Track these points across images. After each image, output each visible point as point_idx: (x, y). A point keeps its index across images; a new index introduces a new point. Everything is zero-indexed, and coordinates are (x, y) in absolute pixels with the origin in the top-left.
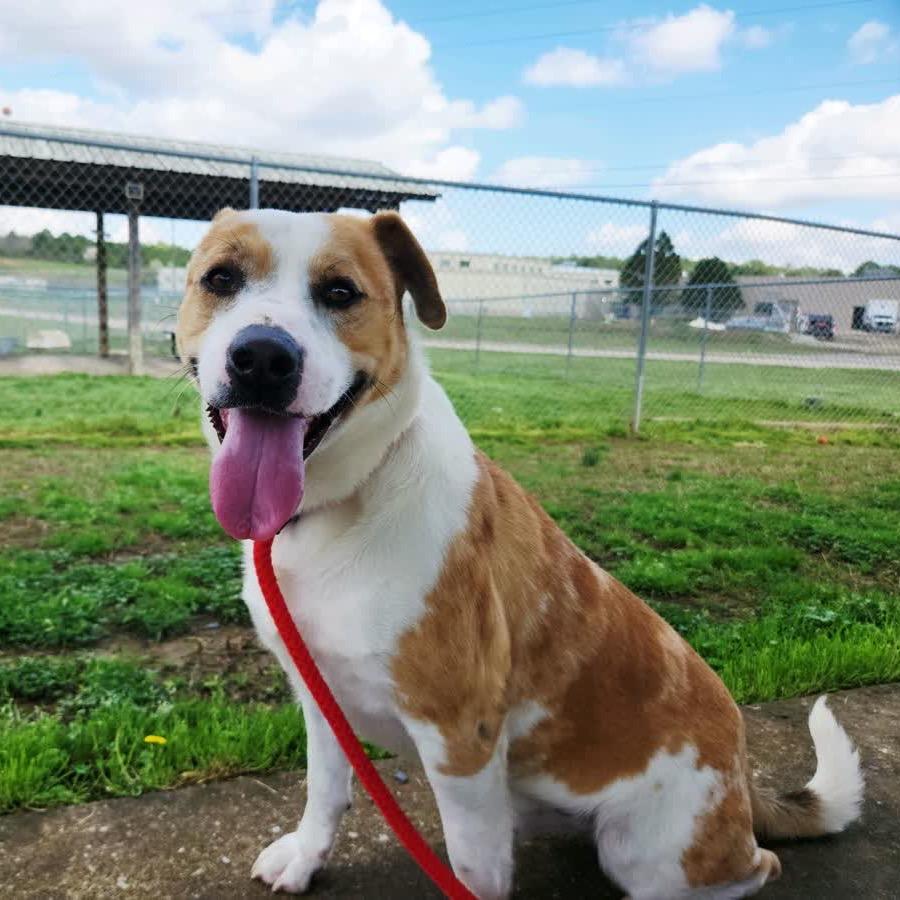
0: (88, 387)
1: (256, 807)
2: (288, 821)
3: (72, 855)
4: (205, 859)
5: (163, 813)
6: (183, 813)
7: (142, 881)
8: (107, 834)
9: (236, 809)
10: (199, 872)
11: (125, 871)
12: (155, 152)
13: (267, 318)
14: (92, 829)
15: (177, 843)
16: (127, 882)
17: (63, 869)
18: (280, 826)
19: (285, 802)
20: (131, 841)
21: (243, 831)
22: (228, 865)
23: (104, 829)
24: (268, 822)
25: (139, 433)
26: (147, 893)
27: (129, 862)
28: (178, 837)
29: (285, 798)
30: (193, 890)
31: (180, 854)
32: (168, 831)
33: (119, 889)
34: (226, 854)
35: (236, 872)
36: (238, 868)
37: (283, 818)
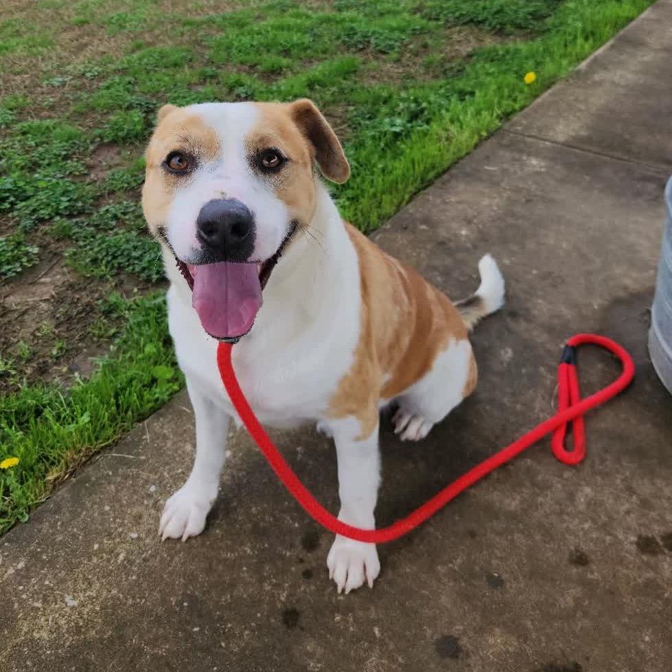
1: (126, 477)
2: (157, 477)
3: (13, 603)
4: (119, 543)
5: (59, 523)
6: (75, 515)
7: (85, 590)
8: (27, 568)
9: (113, 487)
10: (121, 557)
11: (66, 590)
13: (223, 193)
14: (11, 571)
15: (89, 544)
16: (74, 598)
17: (15, 619)
18: (154, 484)
19: (144, 461)
20: (51, 563)
21: (131, 504)
22: (139, 538)
23: (21, 565)
24: (143, 486)
26: (97, 598)
27: (63, 581)
28: (85, 536)
29: (143, 458)
30: (127, 575)
31: (96, 551)
32: (74, 536)
33: (73, 608)
34: (130, 530)
35: (148, 541)
36: (147, 537)
37: (152, 476)
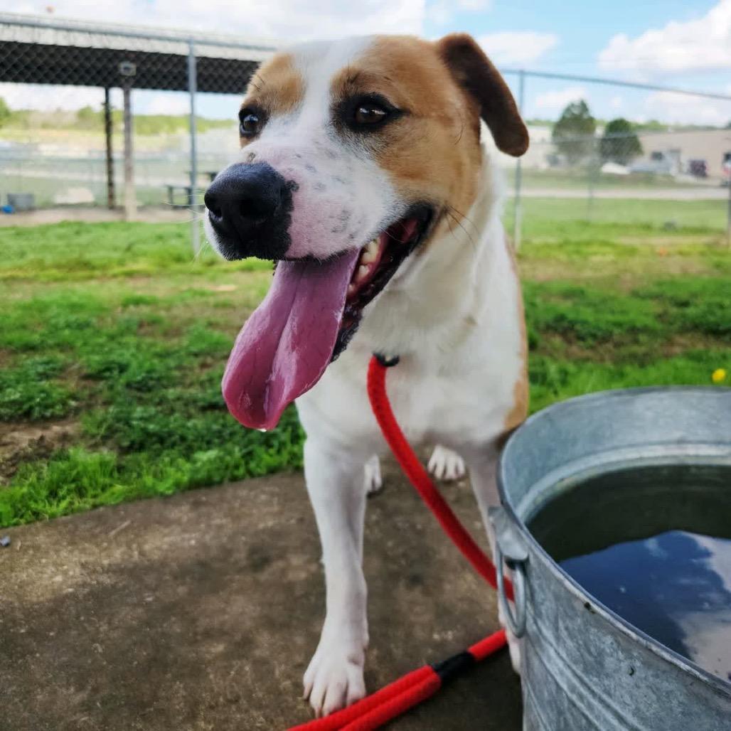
0: (78, 233)
12: (148, 38)
13: (252, 155)
25: (94, 268)
